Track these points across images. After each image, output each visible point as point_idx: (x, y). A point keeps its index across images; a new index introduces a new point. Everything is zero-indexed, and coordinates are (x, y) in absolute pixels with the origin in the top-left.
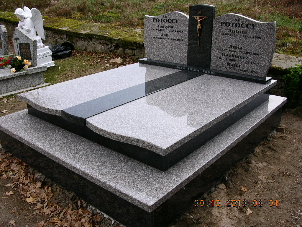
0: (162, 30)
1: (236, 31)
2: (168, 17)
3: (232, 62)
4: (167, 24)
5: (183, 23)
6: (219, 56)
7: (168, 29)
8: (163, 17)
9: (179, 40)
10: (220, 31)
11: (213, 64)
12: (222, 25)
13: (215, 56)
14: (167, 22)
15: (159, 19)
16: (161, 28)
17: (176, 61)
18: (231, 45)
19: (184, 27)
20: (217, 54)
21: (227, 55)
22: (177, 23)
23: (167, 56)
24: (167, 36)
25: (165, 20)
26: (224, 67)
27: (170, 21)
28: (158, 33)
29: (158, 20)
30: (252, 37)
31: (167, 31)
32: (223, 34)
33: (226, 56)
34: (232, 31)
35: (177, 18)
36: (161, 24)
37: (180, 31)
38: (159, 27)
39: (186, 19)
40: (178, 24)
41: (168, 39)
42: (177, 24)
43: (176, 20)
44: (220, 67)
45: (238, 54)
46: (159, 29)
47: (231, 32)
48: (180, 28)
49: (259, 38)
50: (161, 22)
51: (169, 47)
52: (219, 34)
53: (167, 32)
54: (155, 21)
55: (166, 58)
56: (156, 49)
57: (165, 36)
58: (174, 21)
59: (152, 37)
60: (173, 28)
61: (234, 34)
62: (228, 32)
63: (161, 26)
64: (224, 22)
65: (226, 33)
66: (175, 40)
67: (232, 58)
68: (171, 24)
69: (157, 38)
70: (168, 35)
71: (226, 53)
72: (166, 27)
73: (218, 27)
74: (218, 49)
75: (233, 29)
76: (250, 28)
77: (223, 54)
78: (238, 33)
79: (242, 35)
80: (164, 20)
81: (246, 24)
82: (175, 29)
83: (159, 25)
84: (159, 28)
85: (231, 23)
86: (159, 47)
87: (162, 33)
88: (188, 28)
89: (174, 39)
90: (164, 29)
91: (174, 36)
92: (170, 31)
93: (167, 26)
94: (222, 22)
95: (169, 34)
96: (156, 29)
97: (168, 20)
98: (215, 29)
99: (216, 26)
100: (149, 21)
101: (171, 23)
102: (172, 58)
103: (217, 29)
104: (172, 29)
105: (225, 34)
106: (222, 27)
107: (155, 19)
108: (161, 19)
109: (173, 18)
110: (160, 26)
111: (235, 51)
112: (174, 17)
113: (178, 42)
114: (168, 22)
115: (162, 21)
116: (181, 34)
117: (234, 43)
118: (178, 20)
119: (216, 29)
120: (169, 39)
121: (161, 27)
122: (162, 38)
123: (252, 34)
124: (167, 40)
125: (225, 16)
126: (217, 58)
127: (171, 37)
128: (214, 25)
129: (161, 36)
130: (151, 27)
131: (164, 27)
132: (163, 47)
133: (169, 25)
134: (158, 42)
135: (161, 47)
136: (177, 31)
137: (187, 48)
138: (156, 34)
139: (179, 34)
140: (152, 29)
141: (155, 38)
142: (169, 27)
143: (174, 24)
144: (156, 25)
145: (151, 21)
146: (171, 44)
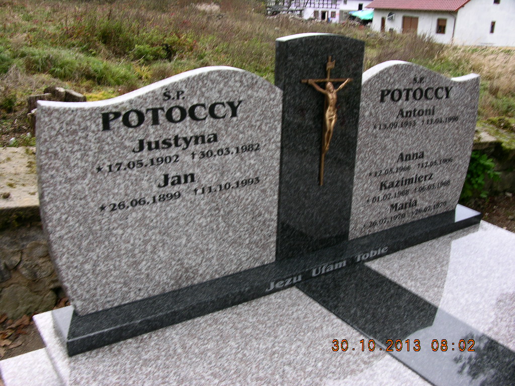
0: (164, 160)
1: (415, 111)
2: (193, 94)
3: (402, 200)
4: (186, 128)
5: (259, 111)
6: (373, 195)
7: (192, 147)
8: (161, 97)
9: (247, 182)
10: (378, 119)
11: (356, 225)
12: (382, 100)
13: (362, 198)
14: (188, 118)
15: (144, 110)
16: (157, 154)
17: (234, 267)
18: (401, 154)
19: (263, 127)
20: (367, 192)
21: (392, 185)
22: (234, 114)
23: (188, 262)
24: (186, 181)
25: (176, 114)
26: (381, 221)
27: (201, 112)
28: (138, 181)
29: (134, 118)
30: (443, 119)
31: (188, 158)
32: (385, 126)
33: (389, 187)
34: (405, 114)
35: (232, 97)
36: (152, 133)
37: (249, 148)
38: (145, 152)
39: (273, 96)
40: (242, 119)
41: (196, 190)
42: (235, 119)
43: (231, 104)
44: (373, 224)
45: (415, 172)
46: (145, 161)
47: (403, 116)
48: (249, 136)
49: (455, 119)
50: (155, 121)
51: (200, 225)
52: (375, 127)
53: (187, 162)
54: (114, 124)
55: (187, 271)
56: (134, 256)
57: (179, 182)
58: (221, 110)
59: (103, 208)
60: (215, 140)
61: (409, 120)
62: (397, 117)
63: (157, 143)
64: (389, 88)
65: (391, 121)
66: (227, 187)
67: (401, 189)
68: (207, 127)
69: (136, 203)
70: (192, 175)
71: (391, 178)
72: (180, 141)
73: (374, 106)
74: (370, 174)
75: (407, 106)
76: (442, 98)
77: (383, 186)
78: (417, 117)
79: (426, 118)
80: (170, 111)
81: (435, 89)
82: (228, 141)
83: (141, 142)
84: (146, 156)
85: (404, 90)
86: (146, 243)
87: (159, 173)
88: (279, 130)
89: (223, 183)
90: (173, 151)
91: (222, 174)
92: (203, 155)
93: (185, 139)
94: (383, 92)
95: (197, 171)
96: (126, 162)
97: (193, 107)
98: (363, 116)
99: (368, 107)
100: (75, 132)
101: (209, 120)
102: (214, 261)
103: (371, 114)
104: (214, 147)
105: (388, 125)
106: (384, 105)
107: (117, 115)
108: (155, 111)
109: (214, 97)
110: (150, 144)
111: (408, 168)
112: (220, 92)
113: (241, 192)
114: (194, 117)
115: (162, 117)
116: (251, 158)
117: (408, 145)
118: (240, 102)
119: (367, 113)
120: (200, 191)
121: (157, 147)
122: (163, 198)
123: (444, 112)
124: (191, 196)
125: (391, 72)
126: (368, 201)
127: (208, 178)
128: (363, 104)
129: (155, 188)
130: (90, 159)
131: (170, 145)
132: (171, 231)
133: (197, 131)
134: (144, 217)
135: (158, 238)
136: (238, 149)
137: (276, 205)
138: (127, 187)
139: (242, 159)
140: (99, 169)
141: (122, 205)
142: (197, 138)
143: (220, 123)
144: (127, 143)
145: (93, 127)
146: (210, 210)
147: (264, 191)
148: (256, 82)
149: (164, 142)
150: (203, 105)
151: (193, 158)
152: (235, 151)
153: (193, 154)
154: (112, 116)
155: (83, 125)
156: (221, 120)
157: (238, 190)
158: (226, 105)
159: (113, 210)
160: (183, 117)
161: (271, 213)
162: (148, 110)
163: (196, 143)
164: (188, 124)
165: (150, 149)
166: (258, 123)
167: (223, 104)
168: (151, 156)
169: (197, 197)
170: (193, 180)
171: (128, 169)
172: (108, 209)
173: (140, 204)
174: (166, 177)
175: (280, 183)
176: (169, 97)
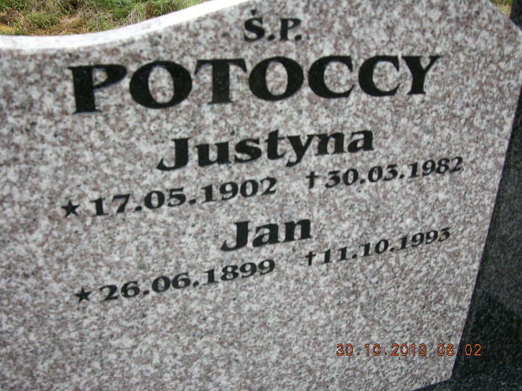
0: (238, 189)
2: (322, 29)
4: (299, 115)
5: (472, 83)
7: (311, 160)
8: (237, 33)
9: (424, 237)
14: (306, 90)
15: (190, 64)
16: (222, 174)
19: (477, 122)
22: (417, 88)
24: (290, 237)
25: (277, 77)
27: (339, 77)
28: (171, 236)
29: (161, 82)
31: (299, 186)
35: (419, 45)
36: (211, 124)
37: (438, 167)
38: (191, 169)
40: (434, 100)
41: (310, 256)
42: (417, 98)
43: (413, 62)
46: (189, 191)
48: (443, 139)
51: (313, 325)
53: (295, 194)
57: (274, 239)
58: (387, 76)
59: (83, 295)
60: (368, 146)
63: (223, 149)
66: (381, 247)
68: (351, 114)
69: (163, 284)
70: (305, 224)
72: (284, 146)
80: (262, 68)
82: (397, 150)
83: (181, 146)
84: (193, 179)
87: (225, 220)
88: (507, 129)
89: (373, 241)
90: (264, 168)
91: (373, 223)
92: (336, 179)
93: (295, 141)
95: (318, 215)
96: (140, 193)
97: (322, 63)
101: (359, 97)
104: (363, 161)
107: (115, 73)
108: (220, 68)
109: (376, 41)
110: (203, 150)
112: (390, 30)
113: (408, 259)
114: (321, 89)
115: (238, 85)
116: (440, 189)
118: (434, 59)
120: (321, 257)
121: (223, 157)
122: (231, 273)
127: (341, 231)
129: (214, 252)
130: (45, 184)
131: (255, 154)
132: (248, 339)
133: (327, 123)
134: (185, 312)
135: (217, 351)
136: (415, 167)
137: (472, 281)
138: (143, 250)
139: (421, 190)
140: (70, 209)
141: (131, 289)
142: (324, 139)
143: (382, 107)
144: (144, 147)
145: (49, 102)
146: (338, 295)
147: (455, 255)
148: (478, 13)
149: (242, 147)
150: (346, 60)
151: (311, 185)
152: (408, 172)
153: (312, 177)
154: (100, 76)
155: (19, 97)
156: (386, 98)
157: (402, 254)
158: (402, 63)
159: (109, 298)
160: (293, 86)
161: (459, 296)
162: (200, 64)
163: (322, 150)
164: (304, 104)
165: (204, 161)
166: (467, 111)
167: (394, 60)
168: (206, 180)
169: (314, 268)
170: (306, 234)
171: (145, 209)
172: (95, 297)
173: (176, 285)
174: (243, 228)
175: (490, 238)
176: (260, 32)
